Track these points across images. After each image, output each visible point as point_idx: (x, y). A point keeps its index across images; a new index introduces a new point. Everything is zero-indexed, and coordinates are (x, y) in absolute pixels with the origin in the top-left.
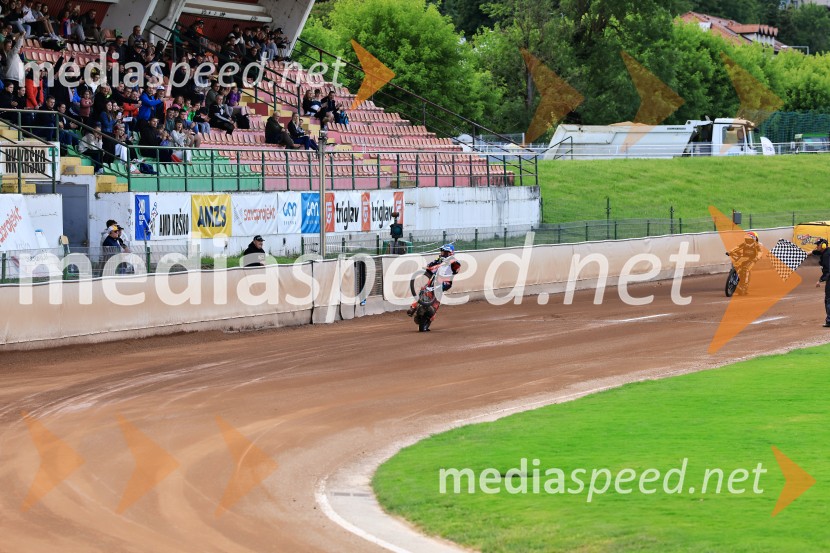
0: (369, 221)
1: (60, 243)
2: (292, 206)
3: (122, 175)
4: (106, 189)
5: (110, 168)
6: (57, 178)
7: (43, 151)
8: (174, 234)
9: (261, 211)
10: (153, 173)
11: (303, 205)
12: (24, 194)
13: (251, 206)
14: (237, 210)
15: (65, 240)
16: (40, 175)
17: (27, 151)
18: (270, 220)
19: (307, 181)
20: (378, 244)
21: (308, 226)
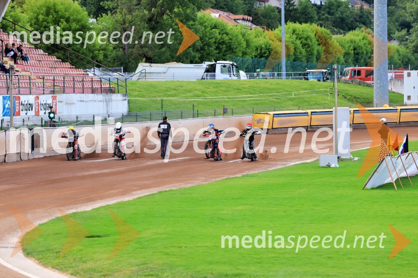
0: (38, 111)
11: (3, 102)
19: (6, 90)
20: (42, 122)
21: (6, 112)
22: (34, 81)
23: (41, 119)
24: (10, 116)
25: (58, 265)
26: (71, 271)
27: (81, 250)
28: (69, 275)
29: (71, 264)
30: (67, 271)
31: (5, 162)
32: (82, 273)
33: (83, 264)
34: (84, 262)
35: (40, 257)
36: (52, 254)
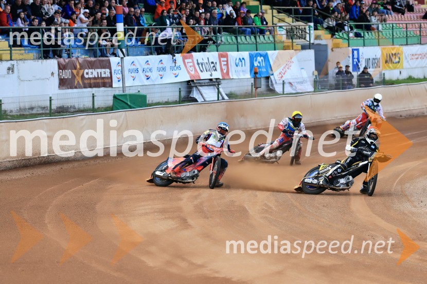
1: (313, 74)
3: (345, 39)
4: (337, 46)
6: (312, 42)
7: (305, 28)
8: (373, 68)
9: (419, 55)
10: (361, 37)
12: (295, 50)
13: (414, 52)
14: (406, 54)
15: (316, 73)
16: (303, 40)
17: (297, 28)
18: (425, 59)
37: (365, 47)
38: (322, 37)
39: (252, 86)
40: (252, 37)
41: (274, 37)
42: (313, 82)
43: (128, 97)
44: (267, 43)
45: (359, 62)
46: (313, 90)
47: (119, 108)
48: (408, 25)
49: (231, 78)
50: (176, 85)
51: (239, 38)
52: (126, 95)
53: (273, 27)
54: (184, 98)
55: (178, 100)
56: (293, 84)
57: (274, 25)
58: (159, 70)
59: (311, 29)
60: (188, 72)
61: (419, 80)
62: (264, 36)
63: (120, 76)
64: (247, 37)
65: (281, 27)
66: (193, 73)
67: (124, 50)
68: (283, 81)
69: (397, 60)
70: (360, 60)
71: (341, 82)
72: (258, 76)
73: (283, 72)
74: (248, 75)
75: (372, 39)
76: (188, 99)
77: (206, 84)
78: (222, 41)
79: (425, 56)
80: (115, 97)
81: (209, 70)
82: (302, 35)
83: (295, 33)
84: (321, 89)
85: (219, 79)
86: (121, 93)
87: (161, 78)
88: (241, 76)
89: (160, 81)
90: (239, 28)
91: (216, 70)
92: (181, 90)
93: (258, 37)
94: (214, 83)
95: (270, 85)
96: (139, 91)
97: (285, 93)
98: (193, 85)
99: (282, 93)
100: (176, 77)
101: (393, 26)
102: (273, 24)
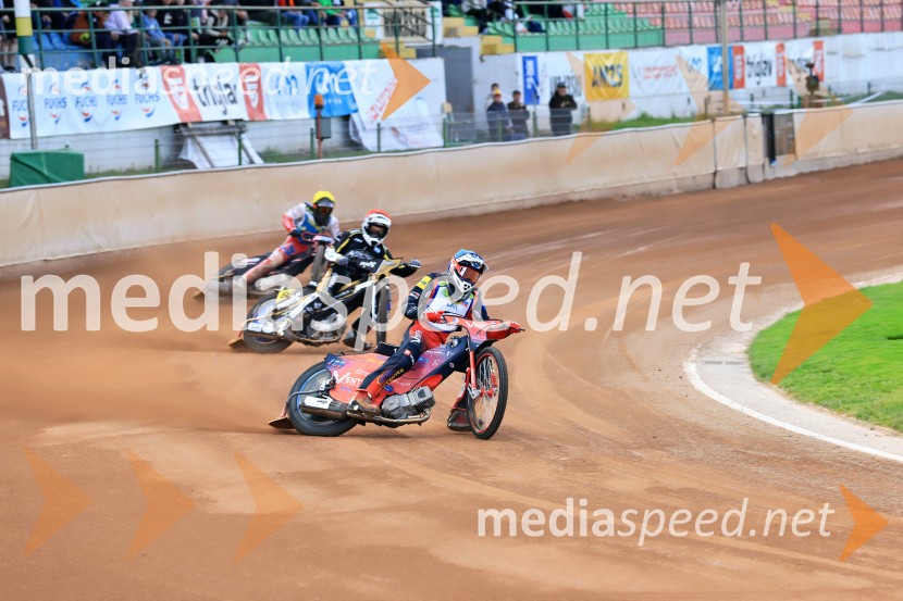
0: (784, 75)
1: (442, 110)
2: (695, 61)
3: (508, 35)
4: (490, 51)
5: (495, 28)
6: (438, 41)
7: (423, 14)
9: (661, 69)
10: (541, 31)
11: (710, 60)
12: (403, 59)
13: (651, 64)
14: (635, 68)
15: (448, 108)
16: (420, 38)
17: (406, 13)
18: (672, 78)
19: (713, 33)
20: (792, 99)
21: (715, 83)
22: (774, 11)
23: (788, 93)
24: (722, 89)
25: (827, 398)
26: (856, 409)
27: (877, 366)
28: (854, 419)
29: (857, 394)
30: (848, 409)
31: (714, 187)
32: (880, 414)
33: (883, 394)
34: (884, 391)
35: (789, 381)
36: (815, 375)
37: (549, 54)
38: (459, 32)
39: (312, 135)
40: (312, 31)
41: (358, 31)
42: (441, 127)
43: (43, 159)
44: (344, 44)
45: (537, 83)
46: (441, 143)
47: (23, 181)
48: (638, 7)
49: (269, 117)
50: (151, 133)
51: (282, 33)
52: (37, 155)
53: (356, 10)
54: (167, 161)
55: (153, 164)
56: (399, 130)
57: (358, 6)
58: (111, 100)
59: (436, 14)
60: (176, 106)
61: (662, 121)
62: (336, 29)
63: (25, 114)
64: (302, 32)
65: (372, 10)
66: (185, 107)
67: (32, 57)
68: (379, 125)
69: (616, 79)
70: (540, 79)
71: (499, 127)
72: (324, 113)
73: (379, 105)
74: (305, 113)
75: (563, 35)
76: (177, 163)
77: (214, 132)
78: (246, 39)
79: (673, 71)
80: (14, 159)
81: (221, 102)
82: (417, 27)
83: (403, 23)
84: (461, 141)
85: (241, 120)
86: (28, 150)
87: (117, 118)
88: (290, 115)
89: (113, 126)
90: (283, 11)
91: (234, 101)
92: (160, 143)
93: (323, 32)
94: (231, 130)
95: (351, 134)
96: (67, 146)
97: (382, 149)
98: (185, 133)
99: (376, 150)
100: (149, 115)
101: (607, 9)
102: (356, 3)
